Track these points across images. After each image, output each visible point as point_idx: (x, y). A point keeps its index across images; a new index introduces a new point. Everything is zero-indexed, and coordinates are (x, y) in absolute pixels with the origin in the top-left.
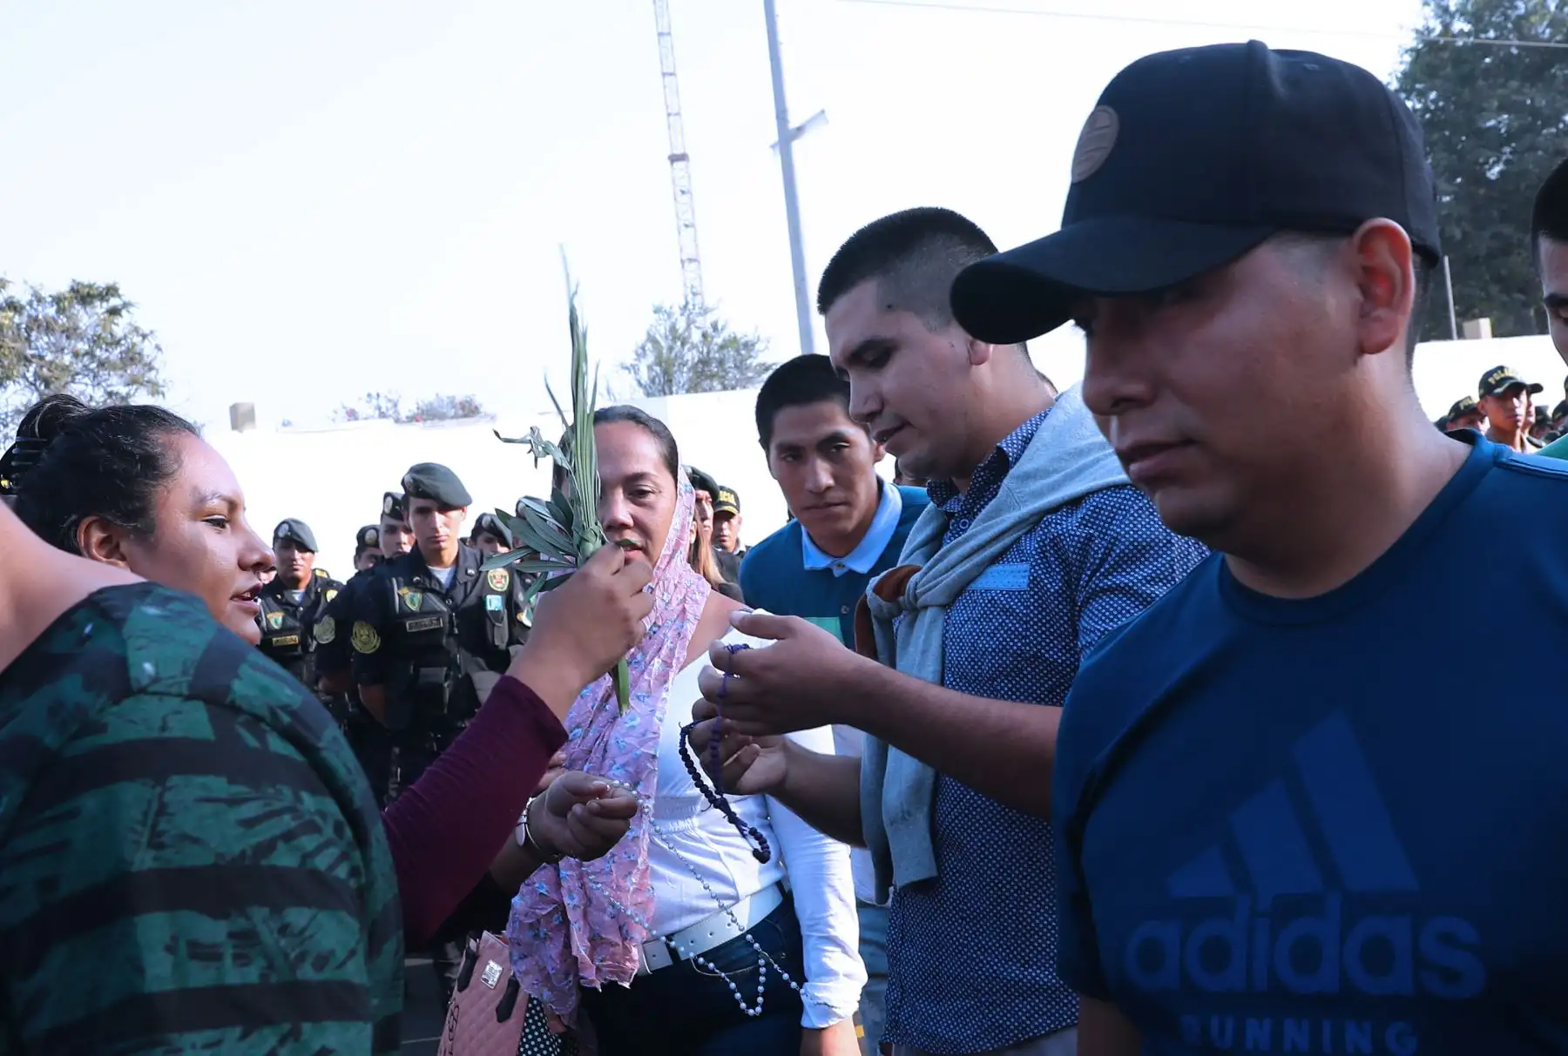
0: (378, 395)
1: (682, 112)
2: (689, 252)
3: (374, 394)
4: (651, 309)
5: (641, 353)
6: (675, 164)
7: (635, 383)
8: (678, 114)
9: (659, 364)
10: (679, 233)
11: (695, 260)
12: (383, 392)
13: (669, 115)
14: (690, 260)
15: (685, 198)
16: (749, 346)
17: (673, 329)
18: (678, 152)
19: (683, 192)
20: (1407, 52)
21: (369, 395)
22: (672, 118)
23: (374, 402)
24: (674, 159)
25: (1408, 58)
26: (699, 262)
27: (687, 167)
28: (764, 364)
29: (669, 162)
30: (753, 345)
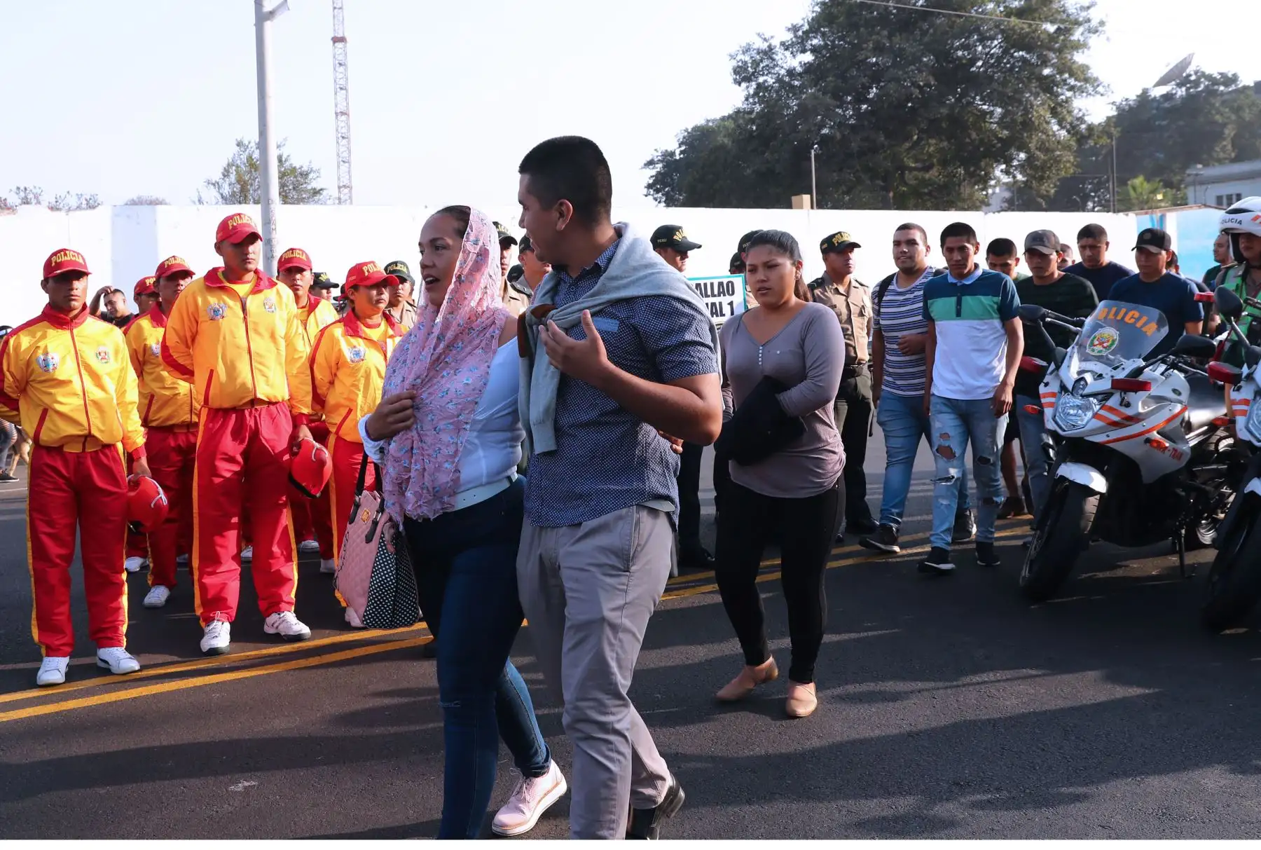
0: (26, 189)
1: (344, 7)
2: (342, 108)
3: (22, 188)
4: (235, 142)
5: (226, 174)
6: (336, 44)
7: (219, 197)
8: (340, 8)
9: (238, 181)
10: (336, 94)
11: (346, 114)
12: (30, 187)
13: (335, 8)
14: (343, 113)
15: (342, 69)
16: (305, 175)
17: (250, 158)
18: (340, 35)
19: (340, 64)
20: (818, 4)
21: (18, 188)
22: (336, 10)
23: (22, 194)
24: (336, 40)
25: (817, 9)
26: (349, 115)
27: (345, 47)
28: (315, 189)
29: (332, 42)
30: (307, 174)
